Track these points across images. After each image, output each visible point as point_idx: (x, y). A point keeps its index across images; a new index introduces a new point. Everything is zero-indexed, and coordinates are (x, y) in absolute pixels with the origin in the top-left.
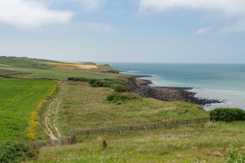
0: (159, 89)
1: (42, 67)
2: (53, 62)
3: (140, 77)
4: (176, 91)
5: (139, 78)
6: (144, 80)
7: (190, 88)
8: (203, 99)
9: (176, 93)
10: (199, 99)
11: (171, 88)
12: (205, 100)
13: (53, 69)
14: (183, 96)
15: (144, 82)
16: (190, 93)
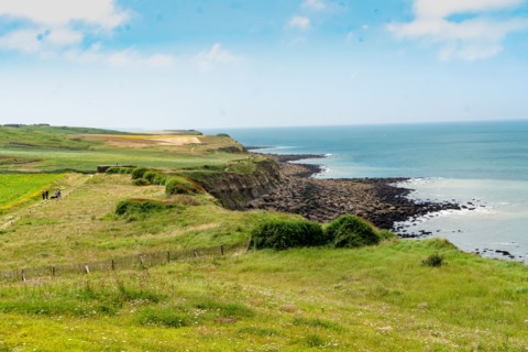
0: (333, 183)
1: (72, 146)
2: (105, 132)
3: (299, 157)
4: (369, 186)
5: (296, 162)
6: (304, 165)
7: (401, 180)
8: (425, 201)
9: (367, 191)
10: (416, 203)
11: (360, 181)
12: (426, 204)
13: (96, 147)
14: (382, 196)
15: (304, 169)
16: (398, 189)
